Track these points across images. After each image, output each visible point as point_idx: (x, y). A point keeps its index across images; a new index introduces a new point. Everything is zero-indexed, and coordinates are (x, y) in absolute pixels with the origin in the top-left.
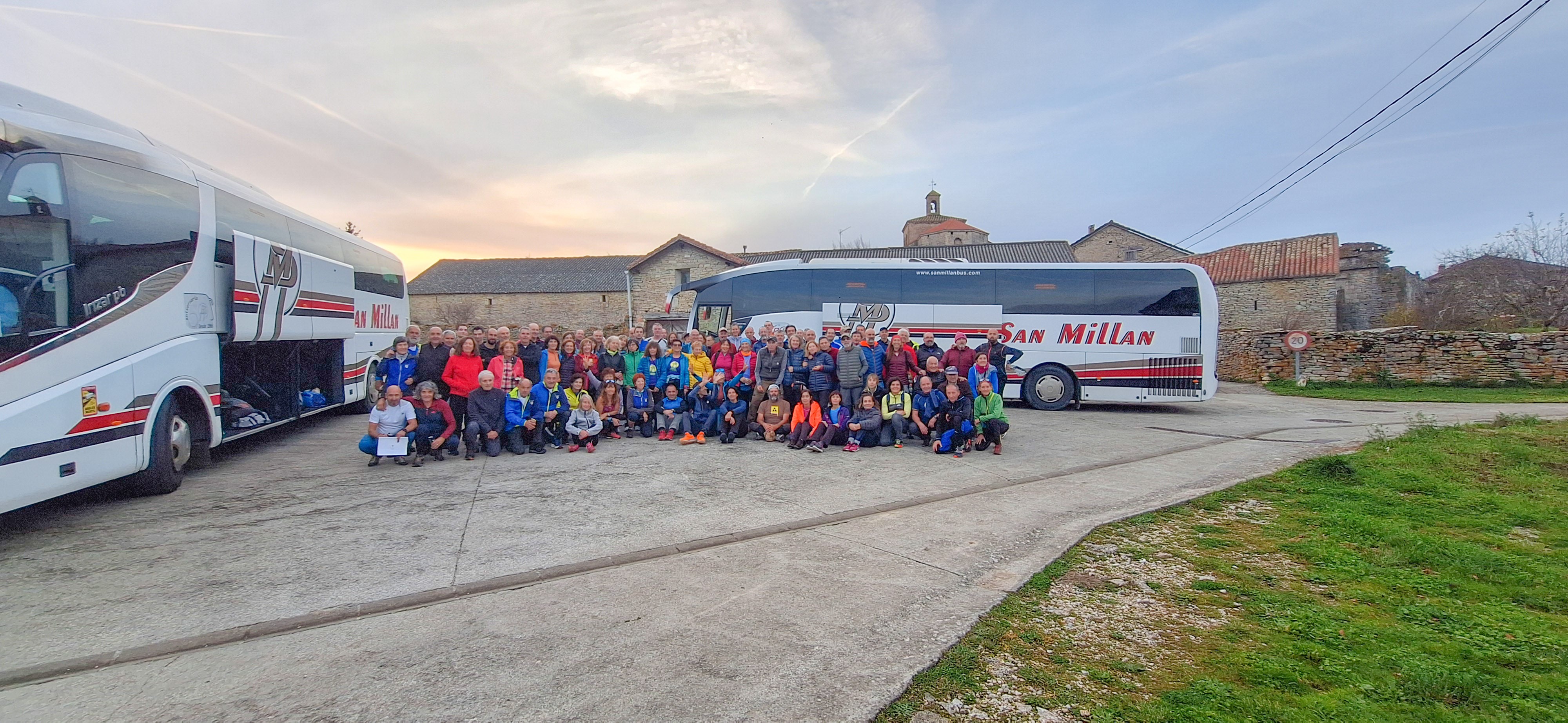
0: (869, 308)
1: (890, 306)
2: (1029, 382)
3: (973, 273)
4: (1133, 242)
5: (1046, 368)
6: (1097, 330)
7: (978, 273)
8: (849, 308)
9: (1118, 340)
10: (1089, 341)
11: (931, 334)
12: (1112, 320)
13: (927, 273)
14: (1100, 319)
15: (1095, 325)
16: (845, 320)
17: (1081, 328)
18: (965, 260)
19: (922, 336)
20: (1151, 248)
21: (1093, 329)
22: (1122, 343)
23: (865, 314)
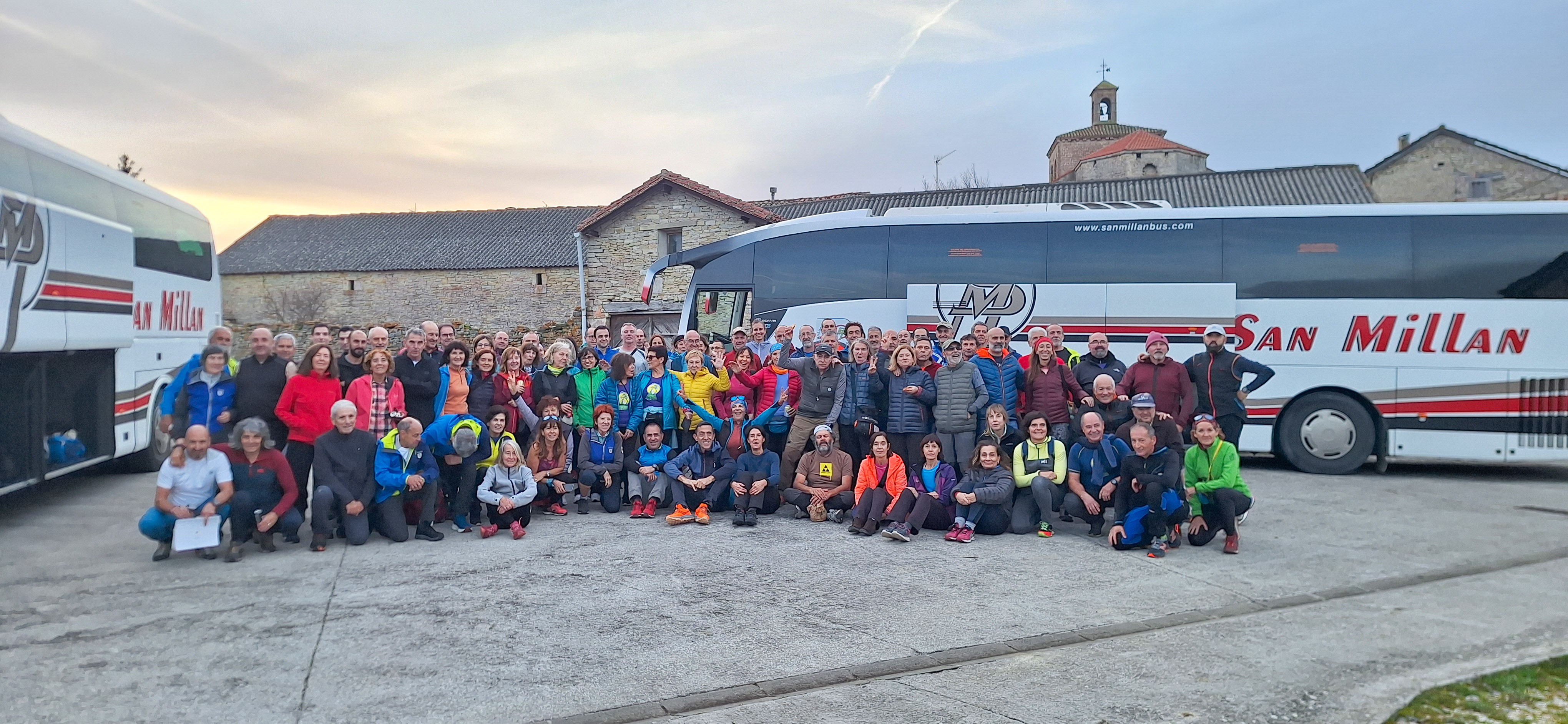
0: (988, 291)
1: (1027, 288)
2: (1287, 421)
3: (1181, 226)
4: (1484, 164)
5: (1322, 396)
6: (1419, 327)
7: (1190, 226)
8: (953, 293)
9: (1460, 345)
10: (1404, 347)
11: (1102, 336)
12: (1447, 307)
13: (1095, 228)
14: (1425, 307)
15: (1415, 318)
16: (945, 312)
17: (1388, 323)
18: (1164, 203)
19: (1085, 339)
20: (1519, 174)
21: (1410, 325)
22: (1467, 350)
23: (980, 303)
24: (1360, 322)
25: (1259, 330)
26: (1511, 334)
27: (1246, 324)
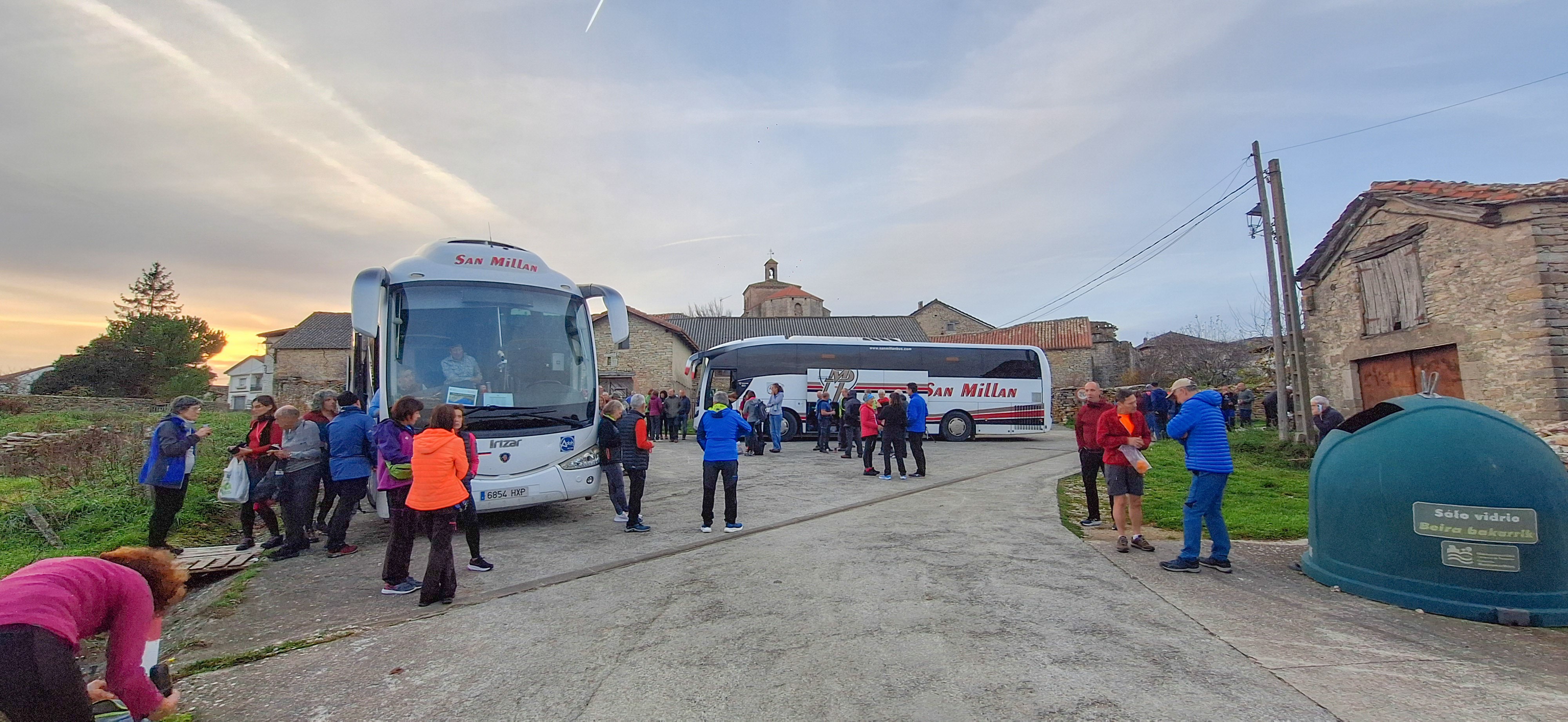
0: (840, 372)
1: (855, 371)
2: (945, 422)
3: (907, 349)
5: (955, 413)
6: (984, 387)
7: (910, 349)
9: (997, 395)
10: (980, 395)
12: (993, 381)
13: (877, 348)
14: (986, 381)
15: (983, 385)
16: (823, 380)
17: (975, 386)
18: (899, 340)
21: (982, 387)
22: (999, 396)
23: (837, 377)
24: (966, 386)
25: (934, 389)
26: (1011, 390)
27: (930, 386)
